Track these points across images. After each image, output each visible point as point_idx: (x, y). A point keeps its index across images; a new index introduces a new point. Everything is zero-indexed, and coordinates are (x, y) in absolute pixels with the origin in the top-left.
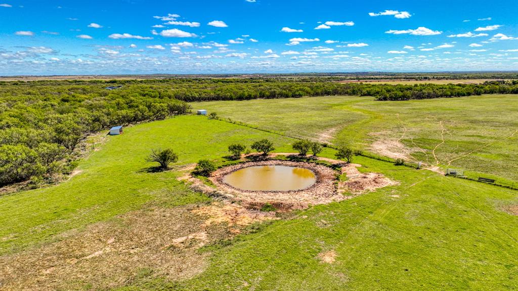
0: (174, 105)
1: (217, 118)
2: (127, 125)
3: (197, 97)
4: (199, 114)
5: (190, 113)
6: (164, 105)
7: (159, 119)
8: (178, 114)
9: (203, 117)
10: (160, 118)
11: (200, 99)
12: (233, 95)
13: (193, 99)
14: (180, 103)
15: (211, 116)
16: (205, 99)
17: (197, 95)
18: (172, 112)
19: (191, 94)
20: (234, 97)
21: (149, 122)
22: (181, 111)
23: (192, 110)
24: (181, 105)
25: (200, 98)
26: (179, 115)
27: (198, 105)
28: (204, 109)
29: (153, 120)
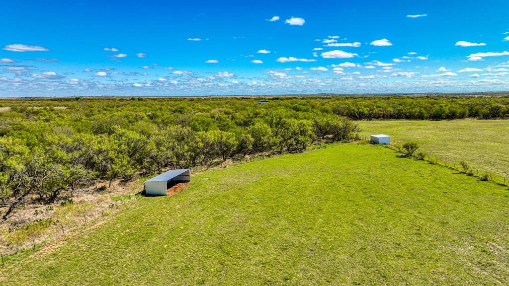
0: (327, 123)
1: (421, 158)
2: (218, 164)
3: (367, 112)
4: (374, 142)
5: (357, 139)
6: (308, 124)
7: (291, 150)
8: (333, 140)
9: (384, 150)
10: (296, 148)
11: (370, 117)
12: (424, 111)
13: (360, 116)
14: (339, 122)
15: (405, 151)
16: (378, 117)
17: (366, 111)
18: (323, 136)
19: (358, 109)
20: (426, 115)
21: (269, 156)
22: (339, 136)
23: (360, 135)
24: (341, 124)
25: (370, 115)
26: (335, 143)
27: (369, 125)
28: (385, 133)
29: (280, 153)
